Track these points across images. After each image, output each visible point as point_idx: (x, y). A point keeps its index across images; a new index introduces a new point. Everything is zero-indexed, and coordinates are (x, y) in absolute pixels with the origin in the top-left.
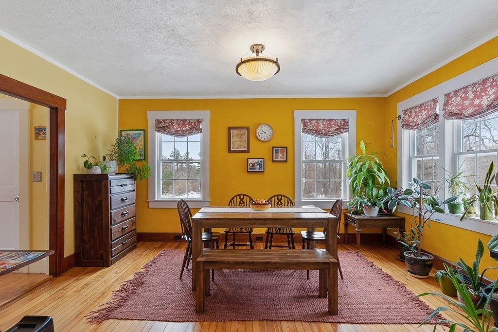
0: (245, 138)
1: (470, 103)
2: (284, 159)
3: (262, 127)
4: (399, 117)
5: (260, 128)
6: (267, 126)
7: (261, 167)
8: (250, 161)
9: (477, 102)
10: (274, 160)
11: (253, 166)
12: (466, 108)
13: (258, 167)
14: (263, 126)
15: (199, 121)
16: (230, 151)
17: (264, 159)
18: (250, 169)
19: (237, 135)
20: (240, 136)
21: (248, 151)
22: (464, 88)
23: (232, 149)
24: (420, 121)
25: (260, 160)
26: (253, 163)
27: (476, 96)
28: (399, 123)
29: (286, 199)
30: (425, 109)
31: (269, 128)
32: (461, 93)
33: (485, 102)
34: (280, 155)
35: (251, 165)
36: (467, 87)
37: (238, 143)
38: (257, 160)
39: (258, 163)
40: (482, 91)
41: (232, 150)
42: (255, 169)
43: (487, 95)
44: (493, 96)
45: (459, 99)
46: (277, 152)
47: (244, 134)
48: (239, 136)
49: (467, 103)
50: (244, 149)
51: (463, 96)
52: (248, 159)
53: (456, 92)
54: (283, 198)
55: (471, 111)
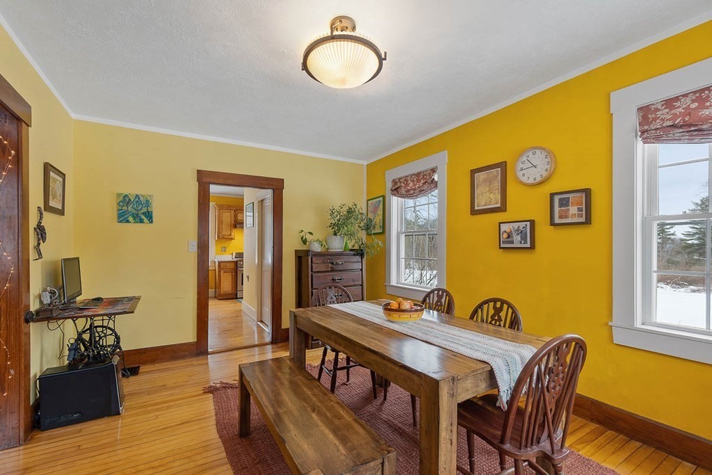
0: (497, 184)
2: (583, 219)
3: (528, 156)
5: (524, 158)
6: (538, 152)
7: (524, 239)
8: (504, 227)
10: (557, 220)
11: (509, 237)
13: (519, 238)
14: (530, 154)
15: (434, 170)
16: (474, 212)
17: (531, 220)
18: (504, 242)
19: (485, 181)
20: (489, 181)
21: (502, 209)
23: (477, 208)
25: (523, 225)
26: (508, 231)
29: (510, 310)
31: (544, 154)
34: (573, 210)
35: (505, 235)
37: (486, 196)
38: (516, 225)
39: (518, 230)
41: (477, 210)
42: (512, 242)
46: (565, 203)
47: (497, 176)
48: (488, 183)
50: (495, 206)
52: (500, 223)
54: (505, 306)
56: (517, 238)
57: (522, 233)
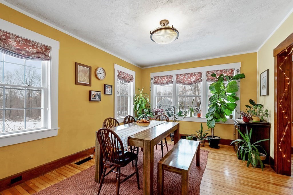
0: (88, 74)
1: (187, 79)
2: (110, 93)
3: (99, 69)
4: (152, 79)
6: (102, 69)
7: (99, 98)
8: (93, 93)
9: (189, 79)
10: (106, 93)
11: (94, 97)
12: (185, 81)
13: (98, 97)
15: (48, 48)
16: (77, 83)
17: (101, 92)
18: (93, 99)
19: (83, 71)
20: (85, 72)
21: (90, 85)
22: (184, 74)
23: (79, 82)
24: (164, 82)
25: (99, 93)
26: (94, 94)
27: (189, 78)
28: (152, 81)
29: (132, 118)
30: (166, 78)
31: (103, 71)
32: (183, 75)
33: (192, 80)
34: (108, 90)
35: (93, 96)
36: (185, 74)
37: (83, 78)
38: (97, 93)
39: (97, 94)
40: (191, 76)
42: (95, 99)
43: (193, 78)
44: (195, 79)
45: (182, 77)
46: (107, 88)
47: (88, 71)
49: (185, 79)
50: (87, 83)
51: (184, 76)
52: (90, 91)
53: (181, 75)
55: (187, 82)
56: (97, 97)
57: (98, 95)
